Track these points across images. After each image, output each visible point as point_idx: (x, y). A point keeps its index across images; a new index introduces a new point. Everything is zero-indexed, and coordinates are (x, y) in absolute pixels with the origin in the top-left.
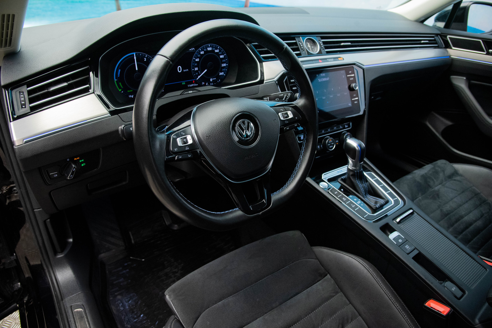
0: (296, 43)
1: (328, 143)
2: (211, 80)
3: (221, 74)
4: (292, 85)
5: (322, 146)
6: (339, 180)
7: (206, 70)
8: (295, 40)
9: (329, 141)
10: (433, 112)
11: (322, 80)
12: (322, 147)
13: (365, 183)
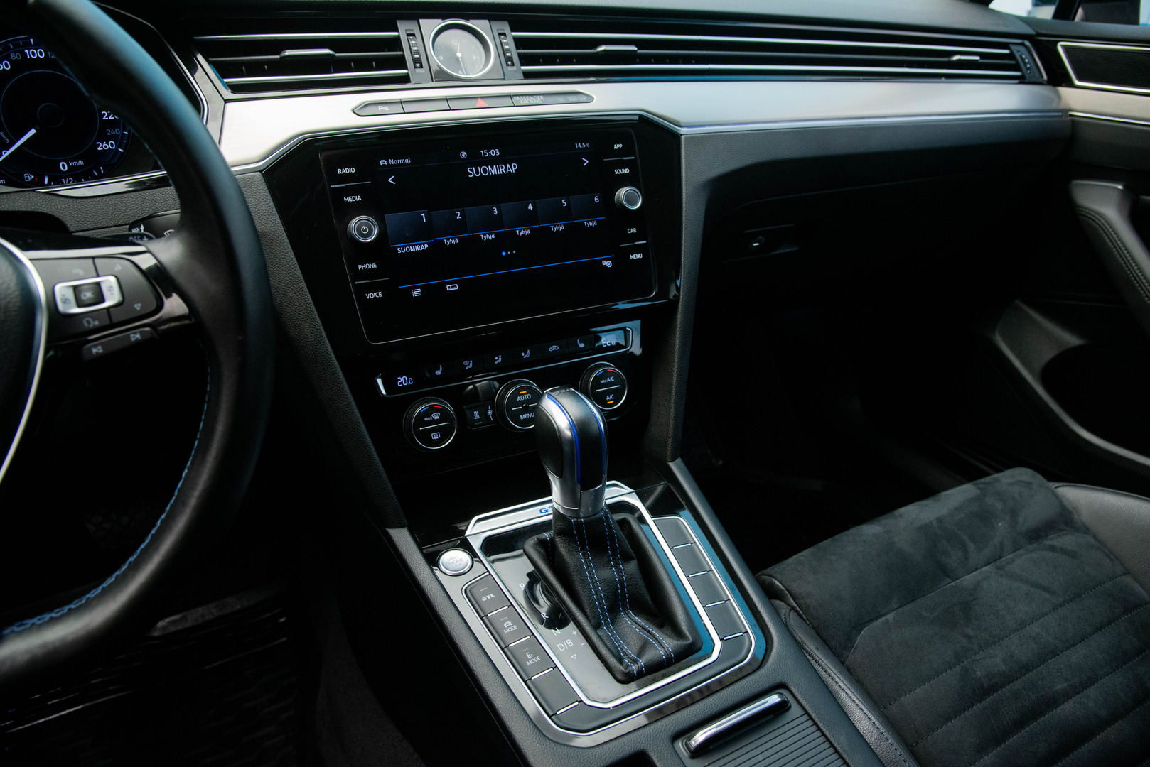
0: (397, 41)
1: (513, 401)
2: (64, 167)
3: (103, 146)
4: (345, 185)
5: (490, 412)
6: (530, 544)
7: (33, 132)
8: (397, 30)
9: (516, 393)
10: (1018, 302)
11: (485, 171)
12: (493, 414)
13: (617, 565)
